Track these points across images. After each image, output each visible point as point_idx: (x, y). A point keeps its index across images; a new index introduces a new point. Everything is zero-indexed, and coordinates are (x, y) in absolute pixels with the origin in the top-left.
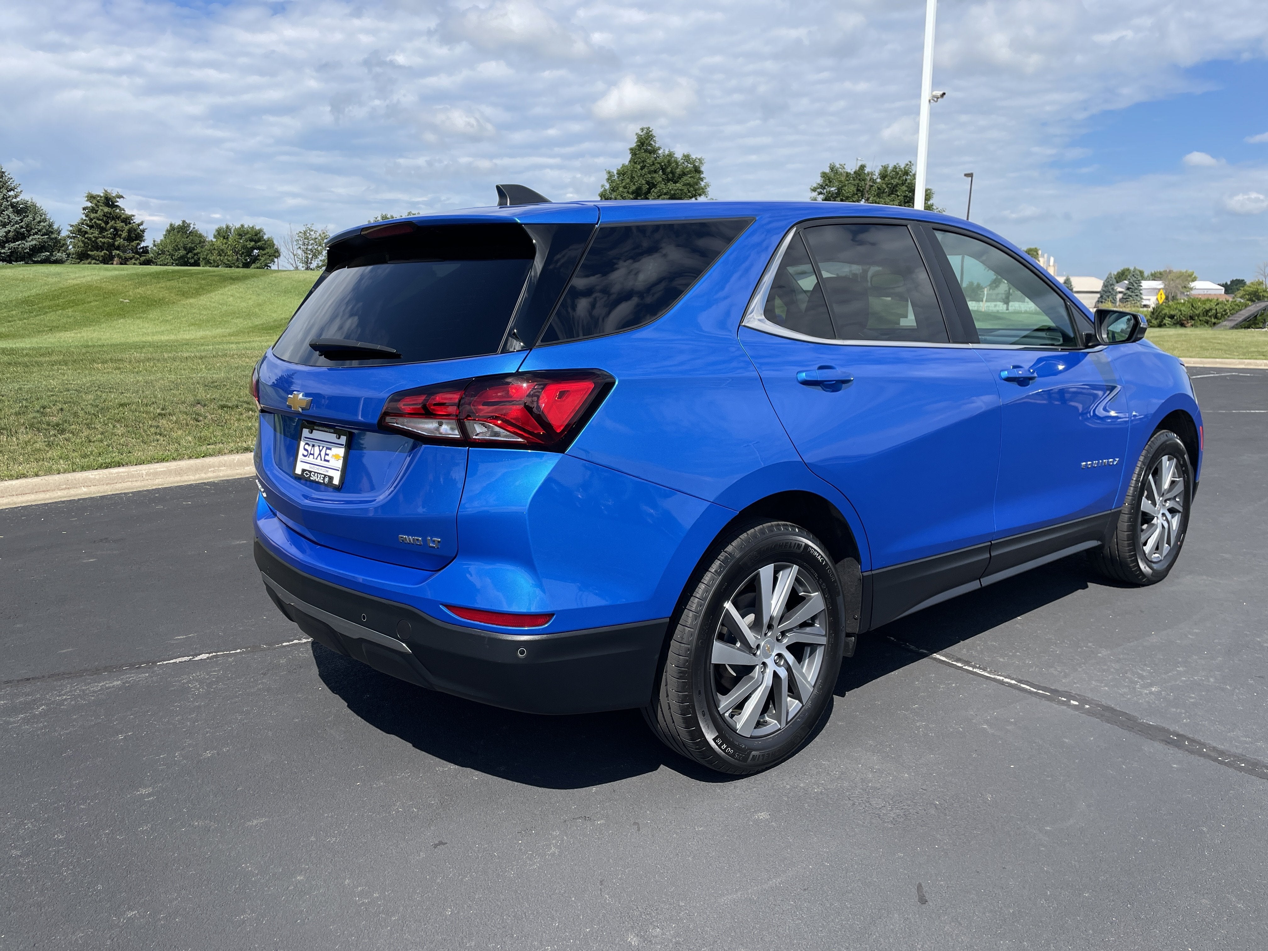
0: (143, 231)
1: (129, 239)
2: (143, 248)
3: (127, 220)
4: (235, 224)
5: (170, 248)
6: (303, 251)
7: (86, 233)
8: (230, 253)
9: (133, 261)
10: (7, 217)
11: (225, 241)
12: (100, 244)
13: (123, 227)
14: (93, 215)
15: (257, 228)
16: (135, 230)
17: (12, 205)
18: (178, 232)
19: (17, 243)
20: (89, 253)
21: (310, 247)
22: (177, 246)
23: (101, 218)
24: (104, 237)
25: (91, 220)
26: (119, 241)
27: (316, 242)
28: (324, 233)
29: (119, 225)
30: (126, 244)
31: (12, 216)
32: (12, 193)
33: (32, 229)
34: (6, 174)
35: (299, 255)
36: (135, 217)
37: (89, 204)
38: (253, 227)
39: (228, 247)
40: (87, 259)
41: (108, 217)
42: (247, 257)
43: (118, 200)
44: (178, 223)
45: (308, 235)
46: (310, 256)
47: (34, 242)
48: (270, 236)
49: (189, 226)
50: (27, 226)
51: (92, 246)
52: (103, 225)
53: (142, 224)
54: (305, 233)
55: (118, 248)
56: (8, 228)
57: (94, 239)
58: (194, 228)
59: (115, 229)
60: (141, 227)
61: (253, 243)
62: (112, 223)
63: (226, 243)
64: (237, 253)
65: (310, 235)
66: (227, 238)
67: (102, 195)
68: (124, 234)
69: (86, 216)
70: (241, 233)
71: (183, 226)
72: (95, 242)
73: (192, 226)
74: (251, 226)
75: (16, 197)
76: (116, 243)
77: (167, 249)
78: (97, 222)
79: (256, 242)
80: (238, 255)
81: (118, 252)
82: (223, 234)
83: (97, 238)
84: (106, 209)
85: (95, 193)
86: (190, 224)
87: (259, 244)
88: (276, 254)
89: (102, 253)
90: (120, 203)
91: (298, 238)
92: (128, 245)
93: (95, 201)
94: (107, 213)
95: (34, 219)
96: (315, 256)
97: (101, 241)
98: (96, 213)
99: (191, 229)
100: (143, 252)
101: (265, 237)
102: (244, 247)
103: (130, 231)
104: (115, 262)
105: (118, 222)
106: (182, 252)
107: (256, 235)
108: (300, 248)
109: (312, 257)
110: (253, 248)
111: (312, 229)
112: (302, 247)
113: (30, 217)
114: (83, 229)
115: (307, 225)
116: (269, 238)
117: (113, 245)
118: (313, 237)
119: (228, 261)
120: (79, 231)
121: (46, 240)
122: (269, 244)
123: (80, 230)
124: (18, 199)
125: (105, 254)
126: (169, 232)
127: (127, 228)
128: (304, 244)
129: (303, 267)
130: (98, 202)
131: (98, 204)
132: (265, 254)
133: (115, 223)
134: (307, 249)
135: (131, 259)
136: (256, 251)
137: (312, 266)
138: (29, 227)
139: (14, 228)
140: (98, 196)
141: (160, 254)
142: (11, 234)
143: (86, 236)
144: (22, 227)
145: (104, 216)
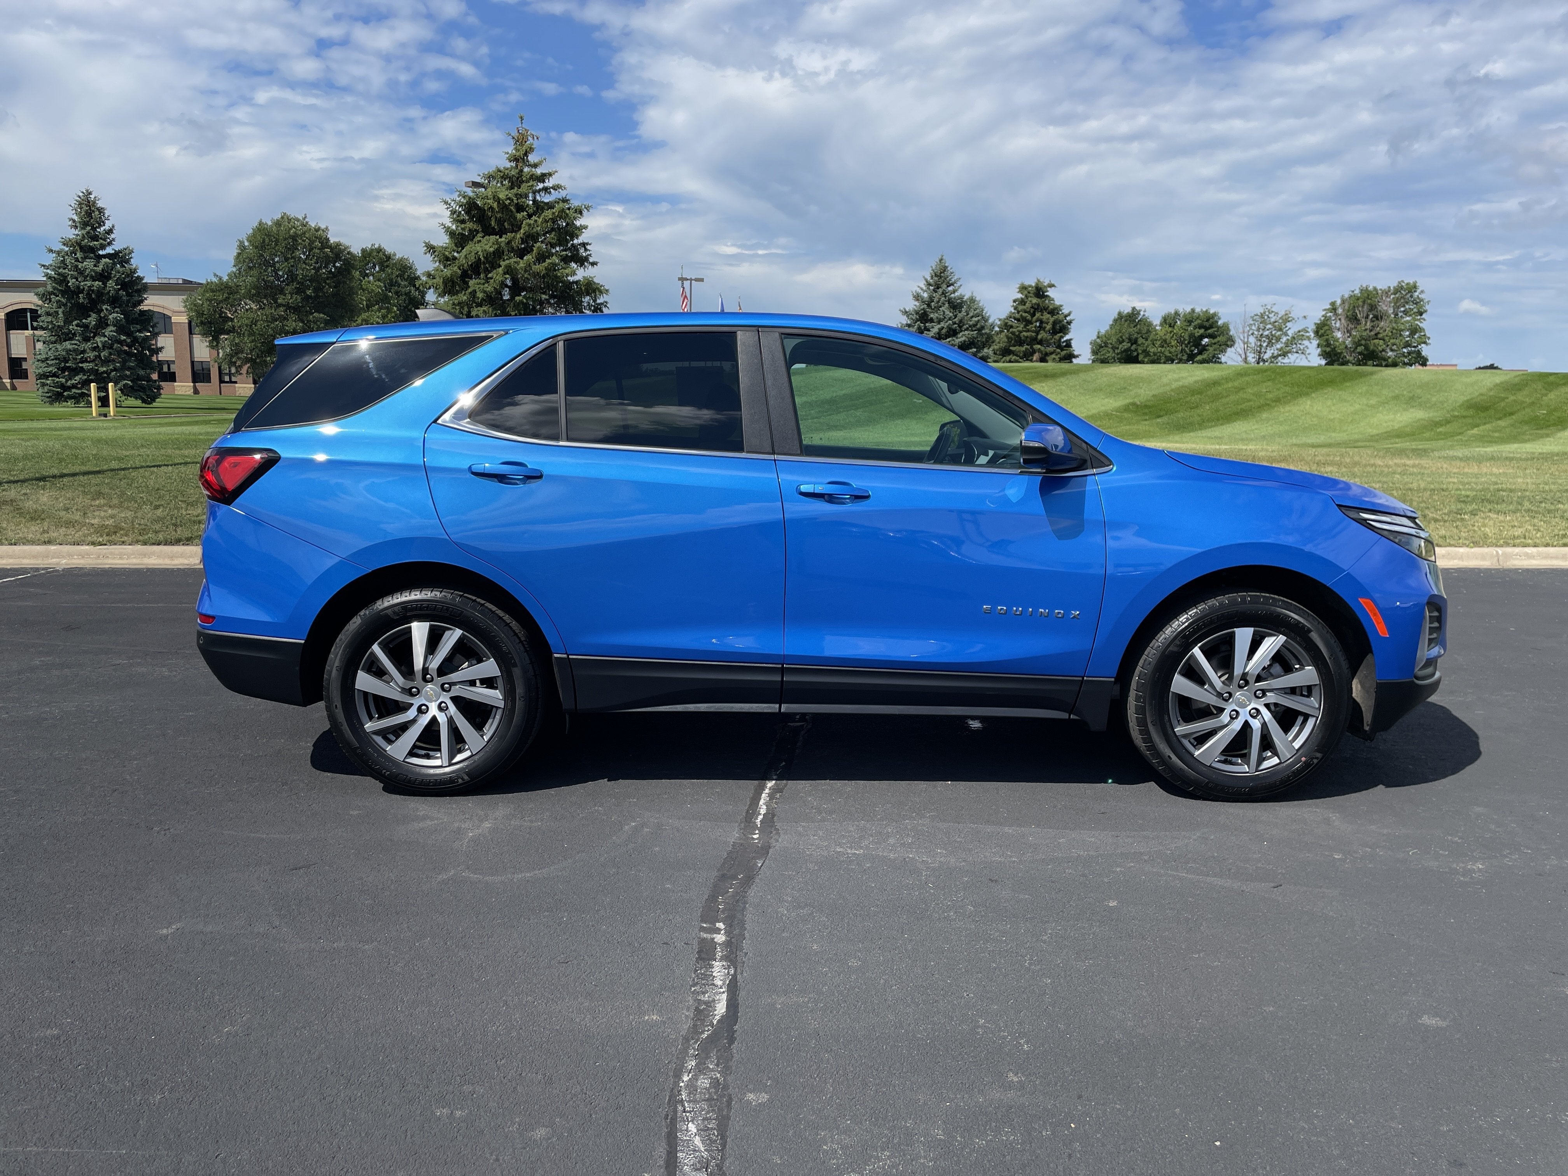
0: (1069, 323)
1: (1054, 332)
2: (1066, 341)
3: (1054, 311)
4: (1184, 308)
5: (1114, 340)
6: (1257, 337)
7: (1011, 327)
8: (1174, 343)
9: (1053, 356)
10: (942, 313)
11: (1170, 329)
12: (1023, 338)
13: (1048, 319)
14: (1021, 308)
15: (1212, 312)
16: (1061, 321)
17: (950, 302)
18: (1126, 321)
19: (948, 340)
20: (1011, 348)
21: (1266, 333)
22: (1121, 337)
23: (1028, 310)
24: (1028, 331)
25: (1018, 312)
26: (1042, 335)
27: (1275, 327)
28: (1286, 314)
29: (1046, 316)
30: (1049, 337)
31: (947, 312)
32: (951, 288)
33: (964, 325)
34: (949, 269)
35: (1251, 343)
36: (1064, 307)
37: (1020, 296)
38: (1207, 311)
39: (1173, 336)
40: (1009, 355)
41: (1036, 309)
42: (1193, 348)
43: (1049, 289)
44: (1127, 310)
45: (1266, 317)
46: (1265, 345)
47: (963, 339)
48: (1226, 321)
49: (1138, 313)
50: (961, 321)
51: (1016, 341)
52: (1029, 317)
53: (1069, 315)
54: (1262, 316)
55: (1040, 342)
56: (942, 324)
57: (1017, 333)
58: (1144, 315)
59: (1041, 322)
60: (1068, 318)
61: (1202, 331)
62: (1038, 315)
63: (1171, 332)
64: (1182, 343)
65: (1269, 317)
66: (1174, 327)
67: (1034, 285)
68: (1049, 327)
69: (1015, 309)
70: (1190, 319)
71: (1132, 313)
72: (1019, 336)
73: (1142, 313)
74: (1204, 310)
75: (954, 292)
76: (1039, 337)
77: (1111, 341)
78: (1024, 314)
79: (1206, 329)
80: (1183, 346)
81: (1039, 346)
82: (1169, 321)
83: (1020, 332)
84: (1035, 300)
85: (1027, 283)
86: (1140, 311)
87: (1209, 331)
88: (1229, 342)
89: (1023, 349)
90: (1051, 293)
91: (1252, 322)
92: (1051, 339)
93: (1026, 292)
94: (1035, 304)
95: (968, 314)
96: (1270, 344)
97: (1024, 336)
98: (1025, 305)
99: (1140, 317)
100: (1065, 346)
101: (1220, 323)
102: (1191, 335)
103: (1054, 323)
104: (1035, 358)
105: (1045, 313)
106: (1126, 345)
107: (1208, 320)
108: (1252, 334)
109: (1267, 346)
110: (1202, 337)
111: (1273, 309)
112: (1256, 333)
113: (963, 313)
114: (1010, 323)
115: (1266, 305)
116: (1224, 324)
117: (1036, 339)
118: (1272, 320)
119: (1170, 353)
120: (1006, 326)
121: (975, 336)
122: (1225, 329)
123: (1006, 324)
124: (956, 294)
125: (1026, 349)
126: (1115, 321)
127: (1052, 320)
128: (1258, 330)
129: (1254, 358)
130: (1029, 293)
131: (1028, 295)
132: (1215, 344)
133: (1042, 315)
134: (1262, 335)
135: (1052, 353)
136: (1206, 340)
137: (1266, 356)
138: (961, 324)
139: (947, 324)
140: (1030, 286)
141: (1102, 347)
142: (944, 331)
143: (1011, 330)
144: (954, 323)
145: (1032, 307)
